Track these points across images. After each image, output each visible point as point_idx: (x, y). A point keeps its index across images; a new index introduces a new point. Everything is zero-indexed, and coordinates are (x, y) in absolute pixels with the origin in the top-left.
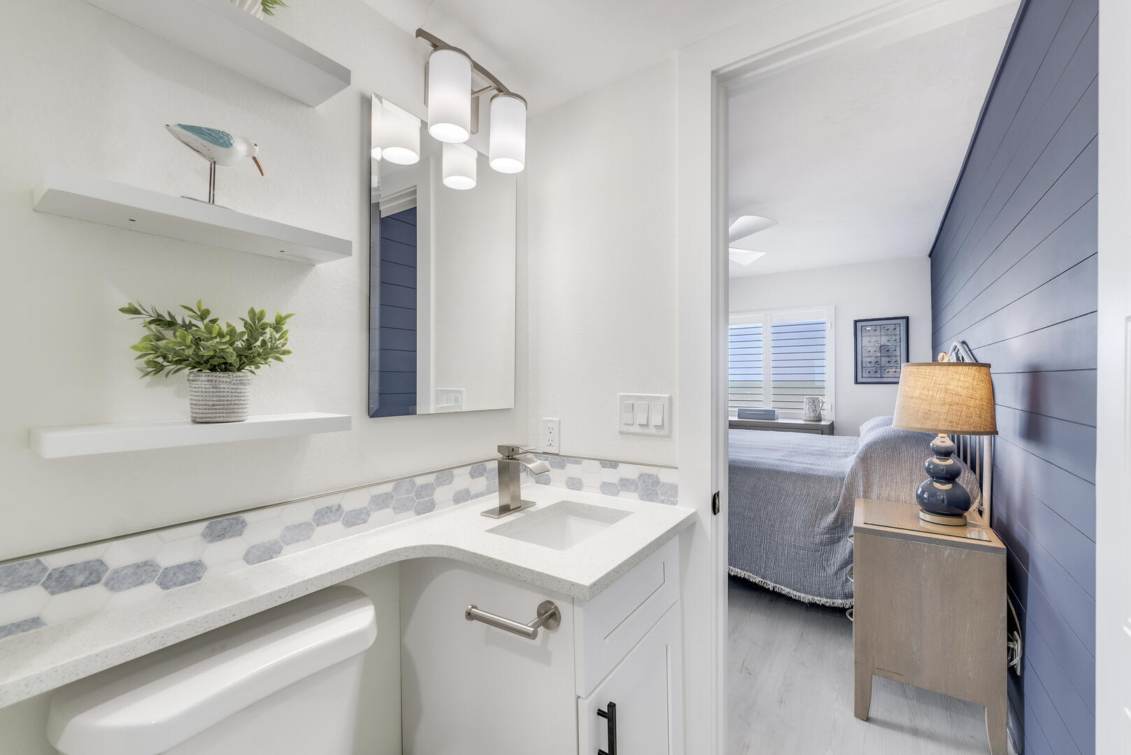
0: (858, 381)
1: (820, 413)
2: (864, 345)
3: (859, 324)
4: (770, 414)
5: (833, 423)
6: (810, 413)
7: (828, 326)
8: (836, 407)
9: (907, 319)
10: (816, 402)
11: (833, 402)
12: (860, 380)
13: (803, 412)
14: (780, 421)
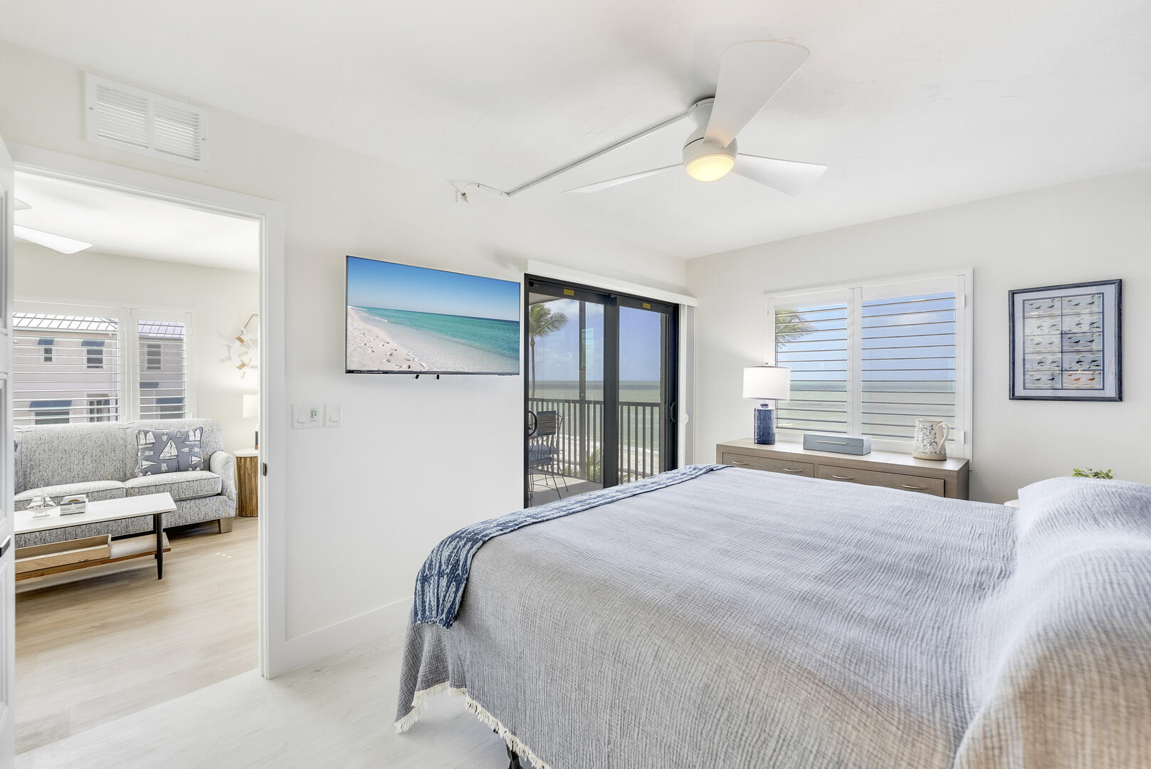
0: (1016, 394)
1: (943, 447)
2: (1027, 332)
3: (1018, 298)
4: (857, 447)
5: (968, 462)
6: (925, 445)
7: (959, 303)
8: (974, 436)
9: (1120, 284)
10: (936, 428)
11: (968, 428)
12: (1020, 392)
13: (914, 442)
14: (875, 457)
